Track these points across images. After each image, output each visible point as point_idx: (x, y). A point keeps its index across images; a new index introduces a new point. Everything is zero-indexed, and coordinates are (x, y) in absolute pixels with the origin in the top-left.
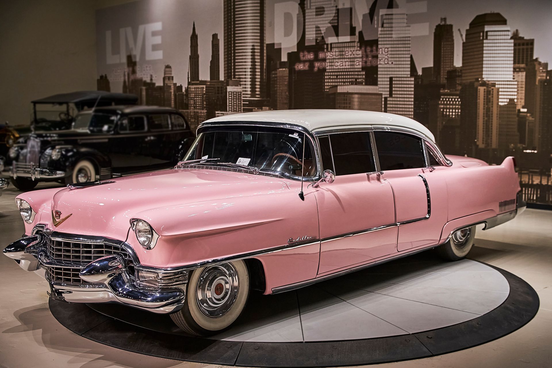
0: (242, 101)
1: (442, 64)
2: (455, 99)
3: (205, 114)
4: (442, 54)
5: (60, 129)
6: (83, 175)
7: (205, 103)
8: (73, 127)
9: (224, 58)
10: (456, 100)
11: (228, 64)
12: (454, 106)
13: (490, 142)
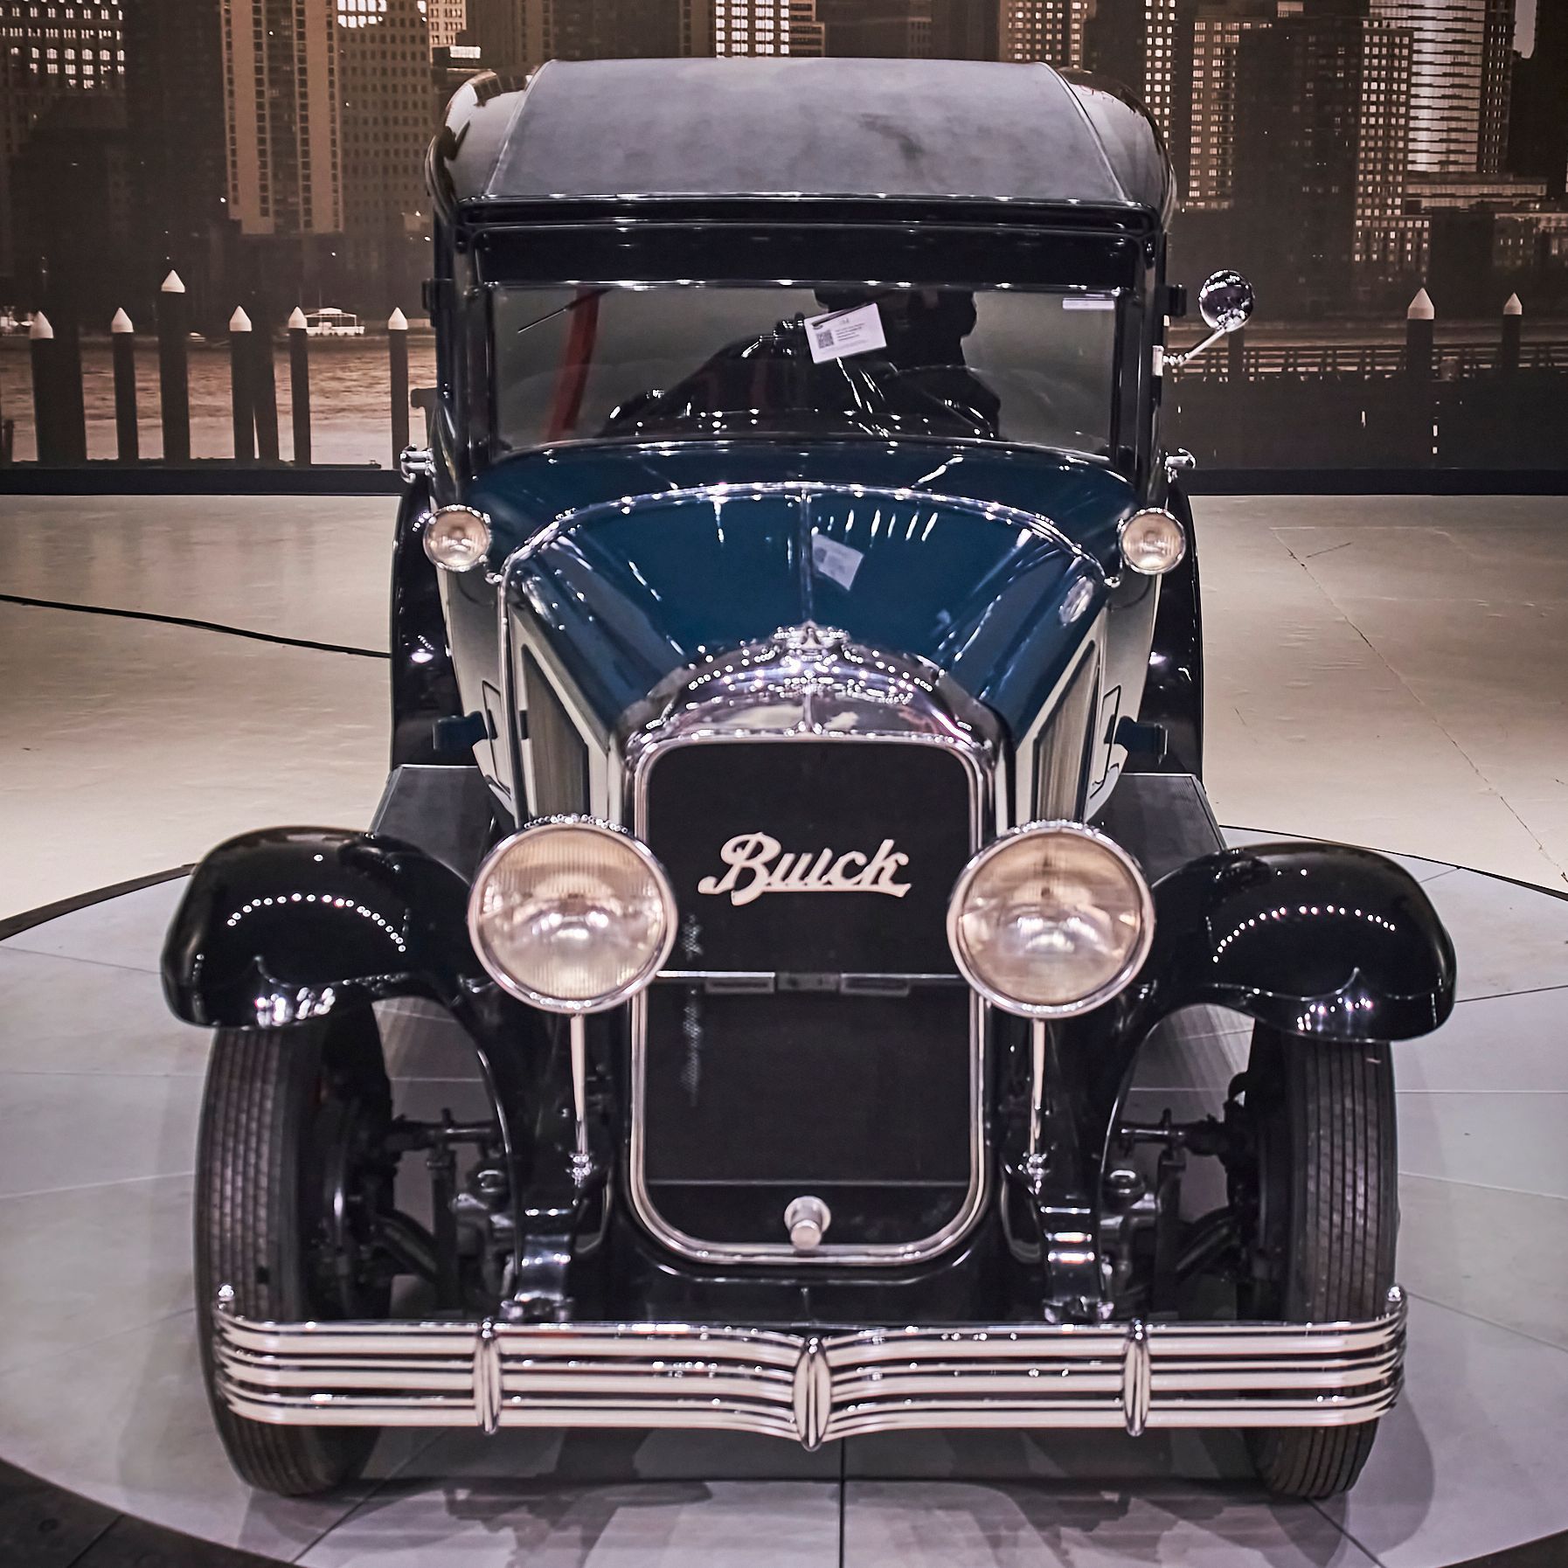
12: (87, 34)
13: (301, 208)
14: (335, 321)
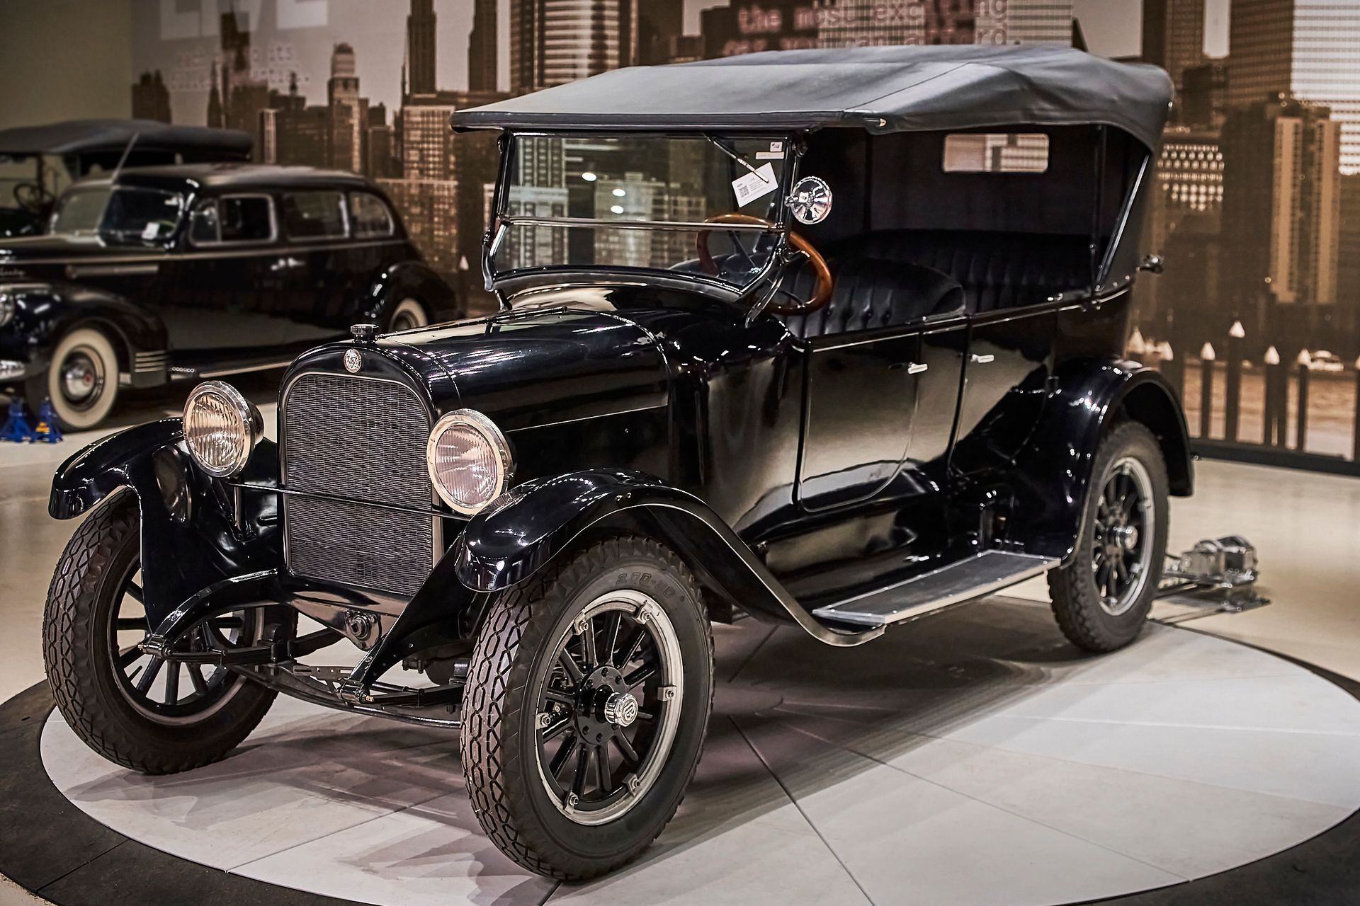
0: (564, 153)
1: (1168, 47)
2: (1206, 154)
3: (453, 192)
4: (1169, 17)
5: (16, 234)
6: (81, 373)
7: (452, 159)
8: (52, 226)
9: (513, 25)
10: (1210, 156)
11: (522, 42)
12: (1203, 177)
13: (1311, 286)
14: (1326, 360)
